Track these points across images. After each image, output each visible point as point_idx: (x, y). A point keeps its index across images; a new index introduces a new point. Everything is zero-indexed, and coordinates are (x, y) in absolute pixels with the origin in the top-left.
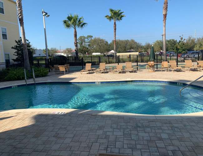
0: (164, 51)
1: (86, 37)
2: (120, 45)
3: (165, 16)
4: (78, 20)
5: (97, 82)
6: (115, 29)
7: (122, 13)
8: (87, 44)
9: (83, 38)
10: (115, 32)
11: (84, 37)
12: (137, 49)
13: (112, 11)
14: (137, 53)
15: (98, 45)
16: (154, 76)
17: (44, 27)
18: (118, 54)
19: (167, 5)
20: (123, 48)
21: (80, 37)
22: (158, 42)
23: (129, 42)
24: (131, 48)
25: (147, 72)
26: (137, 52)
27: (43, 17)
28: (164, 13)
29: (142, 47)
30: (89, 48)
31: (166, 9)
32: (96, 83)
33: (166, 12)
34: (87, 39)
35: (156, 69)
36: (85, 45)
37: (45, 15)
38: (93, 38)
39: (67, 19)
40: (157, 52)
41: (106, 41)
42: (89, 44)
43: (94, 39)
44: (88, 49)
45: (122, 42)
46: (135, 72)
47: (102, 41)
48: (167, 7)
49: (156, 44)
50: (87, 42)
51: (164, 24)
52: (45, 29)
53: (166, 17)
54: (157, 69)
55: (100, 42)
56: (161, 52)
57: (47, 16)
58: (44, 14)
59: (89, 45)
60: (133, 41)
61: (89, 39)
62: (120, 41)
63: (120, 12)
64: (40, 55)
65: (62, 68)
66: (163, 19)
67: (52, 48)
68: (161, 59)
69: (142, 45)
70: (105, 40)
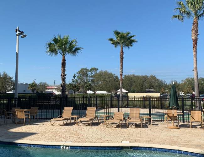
0: (196, 93)
1: (89, 69)
2: (135, 82)
3: (195, 41)
4: (69, 43)
5: (63, 146)
6: (122, 59)
7: (132, 37)
8: (90, 79)
9: (85, 71)
10: (122, 62)
11: (86, 69)
12: (160, 88)
13: (117, 33)
14: (158, 94)
15: (105, 80)
16: (175, 139)
17: (17, 52)
18: (129, 94)
19: (197, 27)
20: (139, 87)
21: (82, 69)
22: (188, 80)
23: (148, 78)
24: (151, 87)
25: (166, 127)
26: (158, 92)
27: (17, 36)
28: (193, 37)
29: (166, 86)
30: (93, 85)
31: (197, 31)
32: (61, 147)
33: (197, 36)
34: (90, 73)
35: (181, 123)
36: (87, 80)
37: (20, 34)
38: (98, 72)
39: (53, 42)
40: (187, 95)
41: (116, 75)
42: (92, 78)
43: (100, 73)
44: (90, 85)
45: (138, 77)
46: (145, 126)
47: (110, 75)
48: (197, 30)
49: (185, 83)
50: (90, 77)
51: (194, 53)
52: (17, 54)
53: (196, 43)
54: (184, 122)
55: (107, 76)
56: (193, 95)
57: (22, 35)
58: (18, 32)
59: (92, 81)
60: (153, 77)
61: (93, 72)
62: (135, 76)
63: (129, 36)
64: (24, 91)
65: (20, 114)
66: (193, 46)
67: (41, 83)
68: (192, 105)
69: (165, 84)
70: (114, 74)
